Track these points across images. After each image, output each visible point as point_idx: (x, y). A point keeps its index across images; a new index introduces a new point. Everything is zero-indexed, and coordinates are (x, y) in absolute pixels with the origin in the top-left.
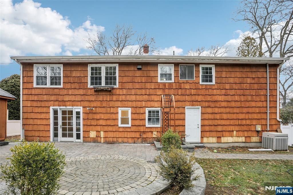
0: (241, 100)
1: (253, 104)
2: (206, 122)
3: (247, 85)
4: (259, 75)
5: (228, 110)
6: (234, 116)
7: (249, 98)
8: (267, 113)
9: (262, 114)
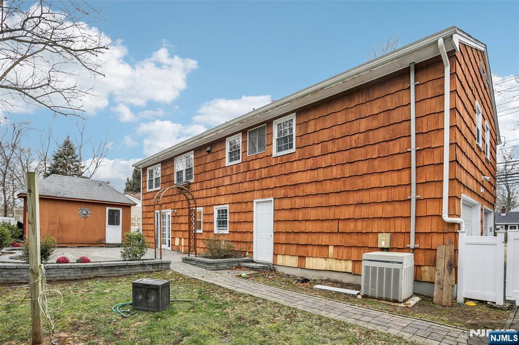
0: (344, 174)
1: (374, 181)
2: (283, 227)
3: (358, 138)
4: (390, 103)
5: (317, 201)
6: (330, 213)
7: (363, 167)
8: (410, 200)
9: (397, 205)
